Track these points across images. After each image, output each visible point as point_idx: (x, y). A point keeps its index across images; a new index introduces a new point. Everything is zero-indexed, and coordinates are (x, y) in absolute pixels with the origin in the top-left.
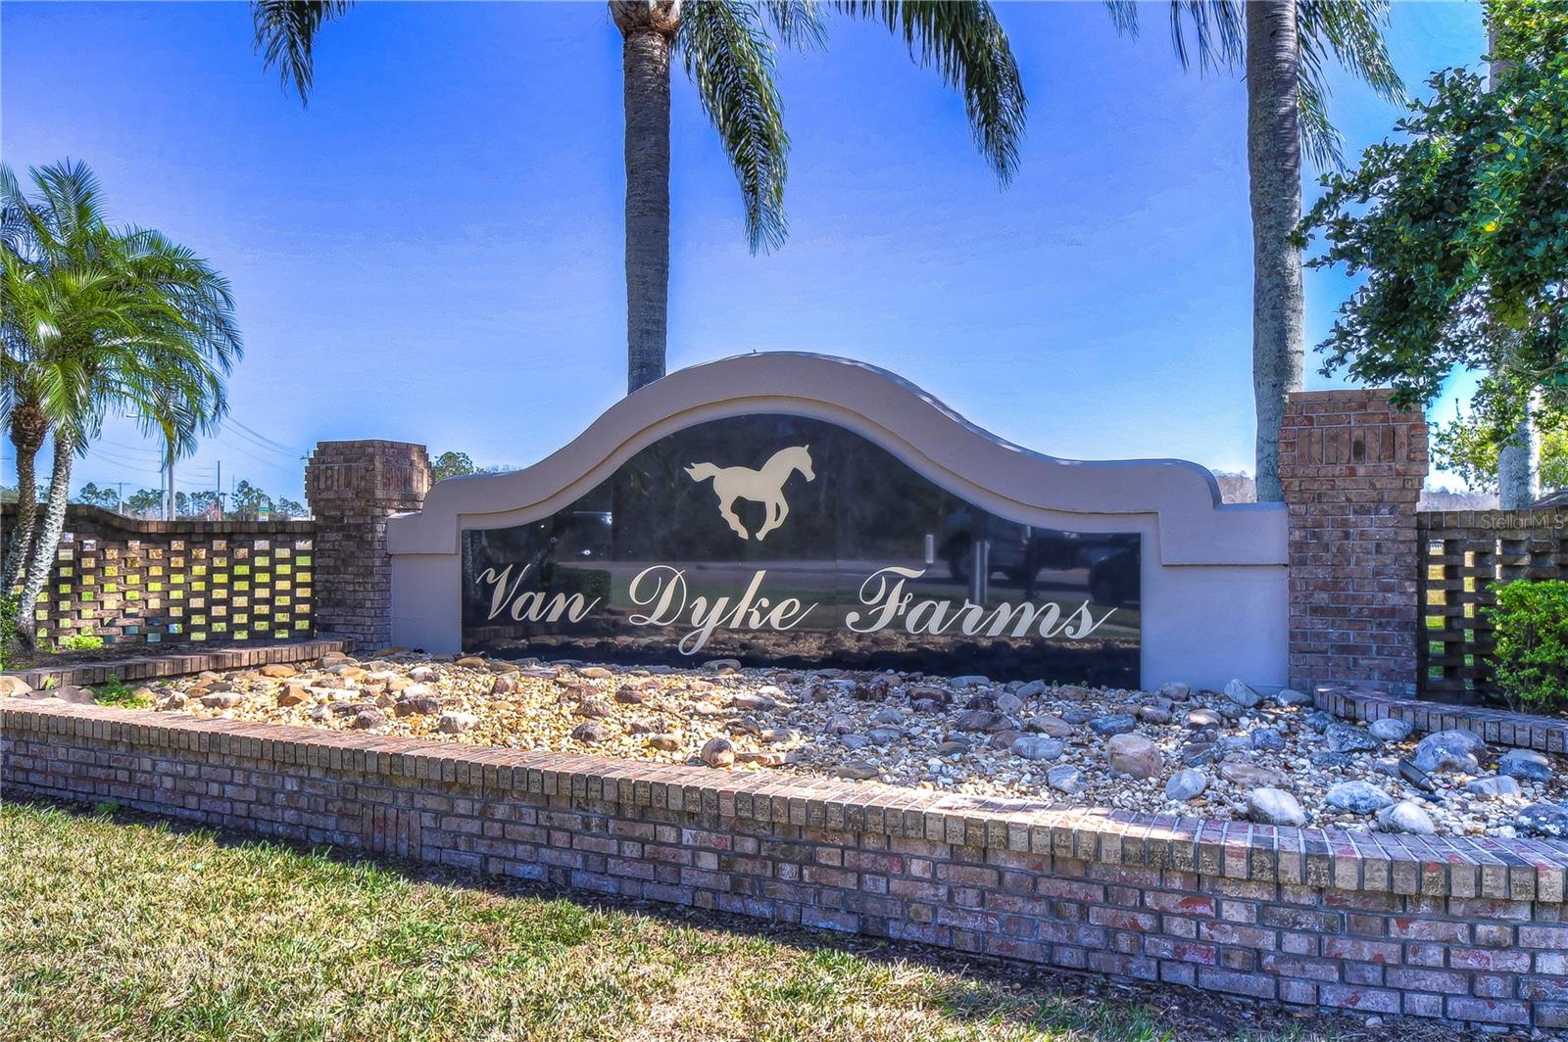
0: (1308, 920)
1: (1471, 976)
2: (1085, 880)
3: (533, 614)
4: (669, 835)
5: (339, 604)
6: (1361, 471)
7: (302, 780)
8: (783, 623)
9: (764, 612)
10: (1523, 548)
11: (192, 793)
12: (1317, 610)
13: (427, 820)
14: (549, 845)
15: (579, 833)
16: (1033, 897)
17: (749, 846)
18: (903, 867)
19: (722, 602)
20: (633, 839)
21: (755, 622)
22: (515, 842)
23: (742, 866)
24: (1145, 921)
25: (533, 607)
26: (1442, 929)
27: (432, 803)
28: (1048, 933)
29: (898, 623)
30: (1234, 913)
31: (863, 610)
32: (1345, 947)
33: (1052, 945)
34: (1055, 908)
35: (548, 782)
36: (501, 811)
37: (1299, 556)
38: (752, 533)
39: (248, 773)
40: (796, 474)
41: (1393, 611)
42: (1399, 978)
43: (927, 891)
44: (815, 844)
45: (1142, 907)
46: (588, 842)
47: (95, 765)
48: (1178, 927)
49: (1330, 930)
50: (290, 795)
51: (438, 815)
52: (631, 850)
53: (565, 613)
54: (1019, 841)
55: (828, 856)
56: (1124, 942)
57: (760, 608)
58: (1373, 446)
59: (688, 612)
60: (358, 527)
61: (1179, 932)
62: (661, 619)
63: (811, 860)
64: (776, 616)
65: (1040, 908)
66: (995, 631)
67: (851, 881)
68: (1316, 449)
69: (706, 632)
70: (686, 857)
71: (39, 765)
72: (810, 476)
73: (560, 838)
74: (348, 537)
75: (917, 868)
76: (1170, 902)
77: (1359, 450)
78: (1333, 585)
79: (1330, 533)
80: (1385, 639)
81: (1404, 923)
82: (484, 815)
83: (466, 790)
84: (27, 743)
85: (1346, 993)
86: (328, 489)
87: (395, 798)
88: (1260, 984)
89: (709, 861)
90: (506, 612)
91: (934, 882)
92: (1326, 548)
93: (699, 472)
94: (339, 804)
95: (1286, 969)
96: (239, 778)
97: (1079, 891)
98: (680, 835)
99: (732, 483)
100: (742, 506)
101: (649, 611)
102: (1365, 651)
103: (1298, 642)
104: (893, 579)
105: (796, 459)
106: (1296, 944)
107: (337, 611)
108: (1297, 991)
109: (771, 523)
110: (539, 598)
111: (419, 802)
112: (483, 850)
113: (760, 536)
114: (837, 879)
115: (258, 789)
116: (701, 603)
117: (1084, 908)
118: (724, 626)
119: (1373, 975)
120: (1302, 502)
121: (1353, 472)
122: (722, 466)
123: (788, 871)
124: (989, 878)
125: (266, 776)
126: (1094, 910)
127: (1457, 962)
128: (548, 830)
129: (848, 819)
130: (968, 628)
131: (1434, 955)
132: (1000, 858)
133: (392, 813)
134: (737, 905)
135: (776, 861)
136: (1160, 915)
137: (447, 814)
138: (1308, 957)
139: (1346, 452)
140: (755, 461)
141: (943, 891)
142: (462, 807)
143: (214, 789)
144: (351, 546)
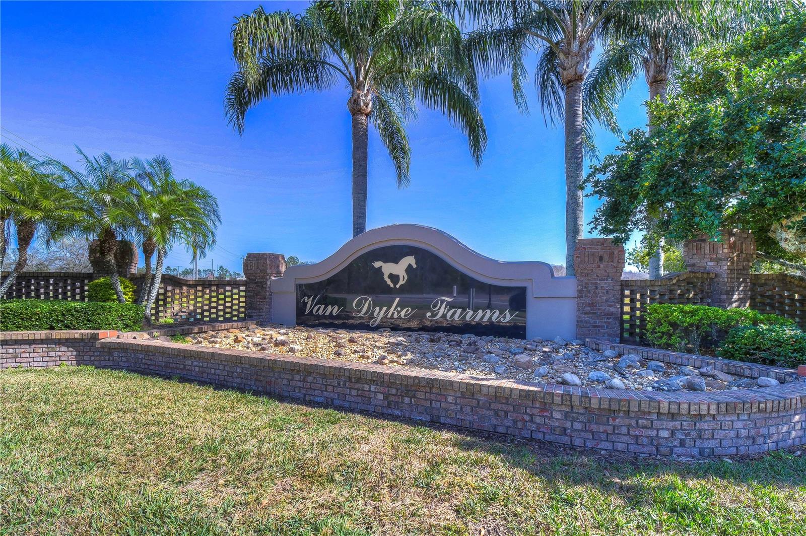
0: (581, 418)
1: (637, 437)
2: (507, 404)
3: (320, 312)
4: (367, 387)
5: (254, 308)
6: (602, 266)
7: (242, 368)
8: (405, 316)
9: (399, 312)
10: (657, 293)
11: (205, 372)
12: (586, 313)
13: (285, 382)
14: (326, 391)
15: (336, 386)
16: (489, 409)
17: (394, 391)
18: (446, 399)
19: (385, 309)
20: (355, 389)
21: (395, 316)
22: (315, 390)
23: (392, 398)
24: (527, 418)
25: (320, 310)
26: (627, 421)
27: (286, 376)
28: (494, 422)
29: (444, 316)
30: (557, 415)
31: (432, 312)
32: (594, 427)
33: (495, 425)
34: (496, 413)
35: (326, 369)
36: (310, 379)
37: (580, 294)
38: (395, 286)
39: (224, 366)
40: (410, 266)
41: (612, 314)
42: (613, 438)
43: (453, 407)
44: (416, 391)
45: (526, 413)
46: (340, 390)
47: (172, 363)
48: (538, 420)
49: (589, 422)
50: (239, 373)
51: (289, 380)
52: (354, 392)
53: (331, 312)
54: (485, 391)
55: (420, 395)
56: (520, 425)
57: (397, 311)
58: (606, 257)
59: (373, 312)
60: (261, 282)
61: (538, 421)
62: (364, 314)
63: (414, 397)
64: (403, 313)
65: (492, 413)
66: (477, 319)
67: (428, 403)
68: (586, 259)
69: (379, 319)
70: (372, 395)
71: (153, 363)
72: (415, 266)
73: (330, 388)
74: (257, 286)
75: (450, 399)
76: (535, 411)
77: (601, 259)
78: (591, 305)
79: (592, 287)
80: (609, 323)
81: (614, 419)
82: (304, 381)
83: (298, 372)
84: (149, 355)
85: (595, 442)
86: (251, 269)
87: (274, 374)
88: (565, 439)
89: (380, 396)
90: (312, 311)
91: (456, 404)
92: (589, 292)
93: (377, 264)
94: (255, 376)
95: (574, 434)
96: (221, 367)
97: (505, 407)
98: (370, 388)
99: (388, 269)
100: (391, 276)
101: (360, 311)
102: (602, 327)
103: (579, 323)
104: (442, 301)
105: (410, 260)
106: (578, 426)
107: (254, 311)
108: (578, 442)
109: (401, 282)
110: (323, 307)
111: (282, 376)
112: (304, 392)
113: (398, 286)
114: (423, 403)
115: (228, 371)
116: (377, 309)
117: (506, 413)
118: (385, 317)
119: (603, 436)
120: (581, 276)
121: (599, 266)
122: (385, 262)
123: (407, 400)
124: (474, 403)
125: (230, 367)
126: (509, 414)
127: (632, 432)
128: (326, 385)
129: (427, 383)
130: (468, 318)
131: (624, 430)
132: (478, 396)
133: (273, 379)
134: (390, 411)
135: (403, 397)
136: (531, 416)
137: (292, 380)
138: (582, 430)
139: (597, 260)
141: (459, 407)
142: (297, 377)
143: (213, 371)
144: (259, 289)
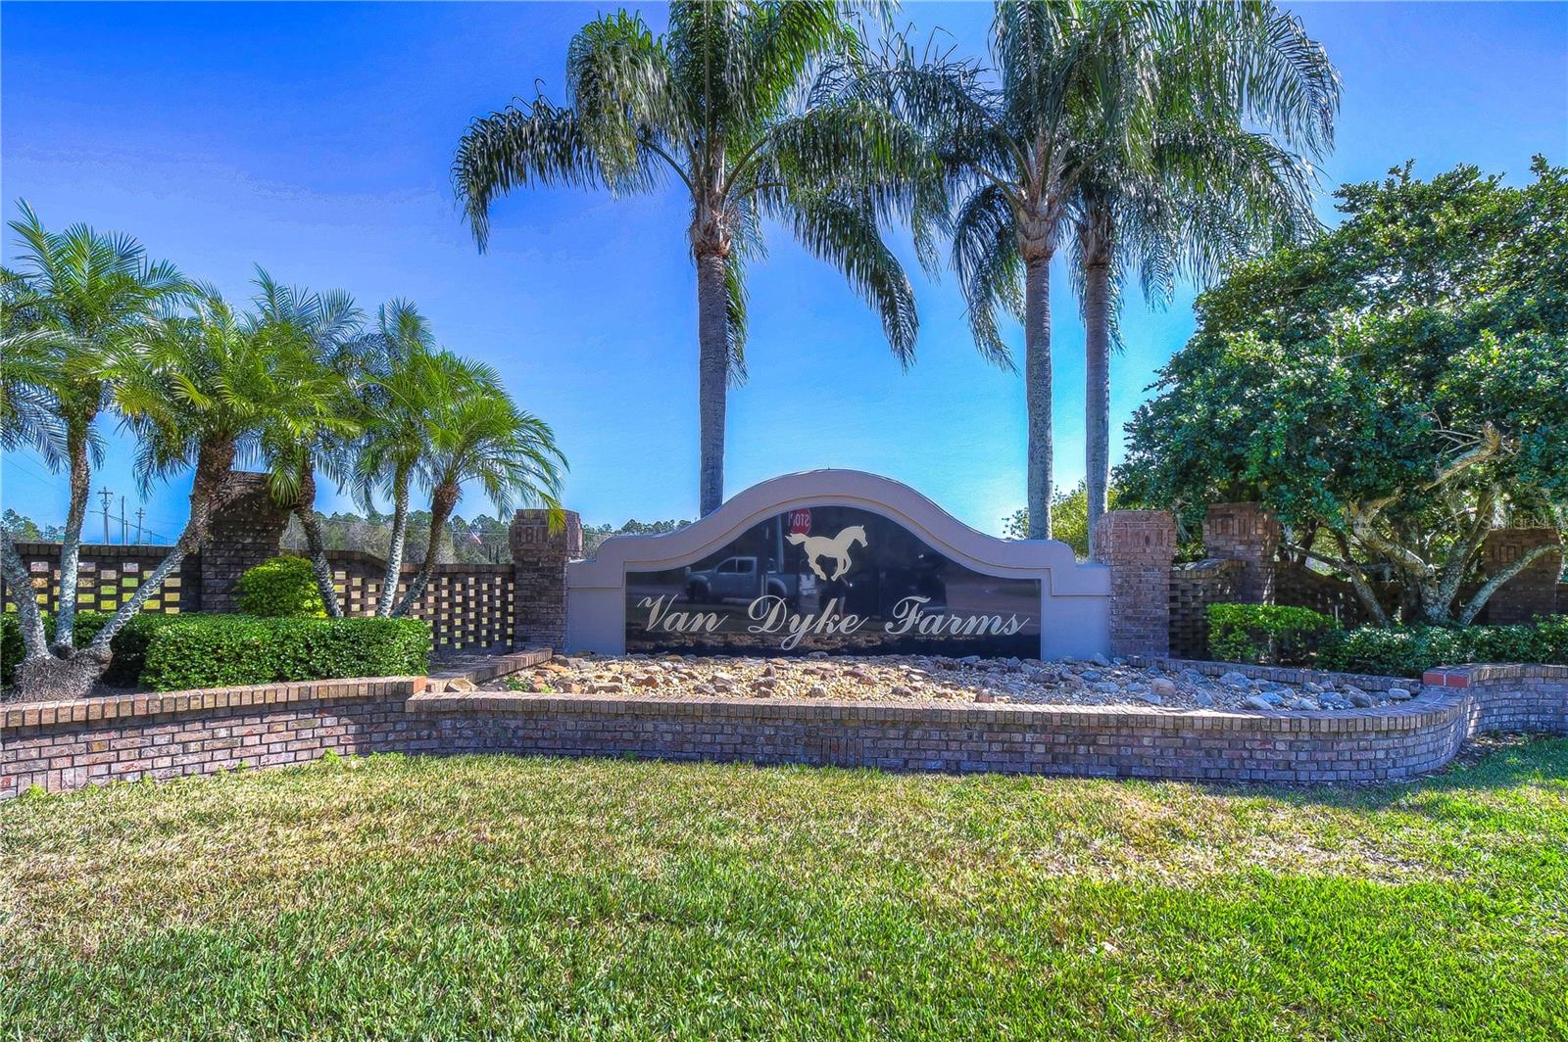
0: (1307, 746)
1: (1358, 762)
2: (1222, 739)
3: (680, 626)
4: (1018, 737)
6: (1148, 551)
7: (777, 727)
8: (848, 629)
9: (836, 623)
10: (1199, 588)
11: (689, 742)
12: (1128, 618)
13: (868, 743)
14: (948, 750)
15: (965, 741)
16: (1199, 749)
17: (1063, 739)
18: (1139, 741)
19: (810, 618)
20: (998, 742)
21: (830, 630)
22: (925, 750)
23: (1059, 749)
24: (1245, 754)
25: (679, 623)
26: (1350, 745)
27: (870, 733)
28: (1205, 764)
29: (915, 627)
30: (1281, 746)
31: (895, 621)
32: (1319, 756)
33: (1206, 769)
34: (1208, 753)
35: (953, 715)
36: (917, 734)
37: (1119, 590)
38: (829, 578)
39: (735, 727)
40: (856, 543)
41: (1159, 618)
42: (1337, 766)
43: (1151, 751)
44: (1096, 735)
45: (1245, 749)
46: (972, 745)
47: (602, 731)
48: (1258, 755)
49: (1315, 750)
50: (769, 738)
51: (875, 740)
52: (996, 747)
53: (704, 626)
54: (1198, 725)
55: (1102, 740)
56: (1237, 764)
57: (834, 621)
58: (1153, 539)
59: (786, 627)
60: (551, 569)
61: (1259, 757)
62: (773, 627)
63: (1094, 743)
64: (843, 625)
65: (1202, 753)
67: (1114, 750)
68: (1129, 539)
69: (800, 635)
70: (1028, 748)
71: (547, 734)
72: (865, 544)
73: (954, 746)
74: (542, 576)
75: (1146, 741)
76: (1256, 745)
77: (1147, 540)
78: (1134, 606)
79: (1134, 580)
80: (1156, 631)
81: (1338, 744)
82: (906, 737)
83: (894, 725)
84: (536, 721)
85: (1320, 774)
86: (528, 542)
87: (846, 732)
88: (1290, 775)
89: (1040, 749)
90: (661, 625)
91: (1154, 747)
92: (1132, 588)
93: (796, 539)
94: (806, 739)
95: (1299, 767)
96: (728, 730)
97: (1218, 744)
98: (1024, 738)
99: (816, 547)
100: (822, 561)
101: (762, 622)
102: (1148, 637)
103: (1116, 634)
104: (912, 603)
105: (855, 533)
106: (1303, 756)
108: (1303, 776)
109: (840, 571)
110: (685, 616)
111: (863, 733)
112: (906, 756)
113: (834, 578)
114: (1108, 751)
115: (743, 736)
116: (796, 618)
117: (1220, 751)
118: (810, 633)
119: (1328, 766)
120: (1122, 565)
121: (1145, 551)
123: (1082, 749)
124: (1179, 743)
125: (749, 728)
126: (1224, 752)
127: (1354, 758)
128: (947, 742)
129: (1118, 721)
130: (953, 631)
131: (1347, 755)
132: (1185, 733)
133: (843, 741)
134: (1055, 768)
135: (1076, 745)
136: (1250, 751)
137: (880, 739)
138: (1307, 762)
139: (1142, 542)
140: (831, 533)
141: (1158, 751)
142: (892, 733)
143: (708, 738)
144: (547, 583)
